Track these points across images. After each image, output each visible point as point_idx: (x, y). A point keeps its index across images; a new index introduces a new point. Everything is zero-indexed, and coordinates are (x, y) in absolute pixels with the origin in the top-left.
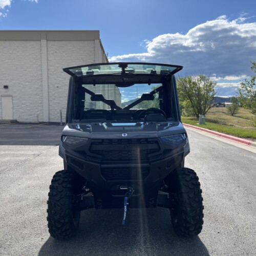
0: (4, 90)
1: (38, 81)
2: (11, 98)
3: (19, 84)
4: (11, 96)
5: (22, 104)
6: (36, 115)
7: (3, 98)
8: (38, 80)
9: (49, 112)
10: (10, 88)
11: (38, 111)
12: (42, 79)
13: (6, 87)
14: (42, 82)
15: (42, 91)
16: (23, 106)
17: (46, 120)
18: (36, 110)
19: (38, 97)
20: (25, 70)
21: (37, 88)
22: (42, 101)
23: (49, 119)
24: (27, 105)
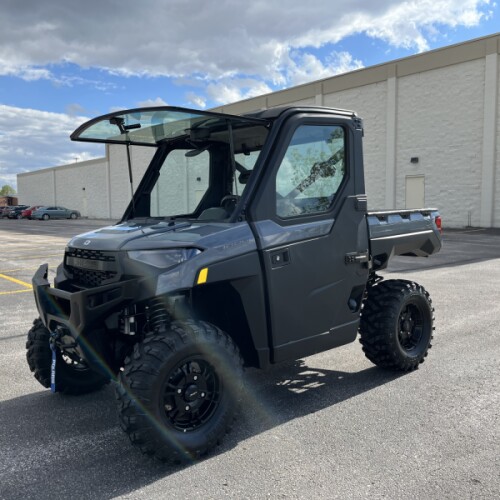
0: (412, 166)
1: (475, 143)
2: (422, 180)
3: (439, 152)
4: (423, 176)
5: (441, 191)
6: (466, 213)
7: (409, 181)
8: (475, 141)
9: (493, 207)
10: (421, 161)
11: (471, 205)
12: (482, 137)
13: (415, 160)
14: (481, 143)
15: (481, 162)
16: (442, 194)
17: (486, 223)
18: (468, 203)
19: (474, 175)
20: (451, 124)
21: (472, 157)
22: (481, 183)
23: (493, 221)
24: (450, 193)
